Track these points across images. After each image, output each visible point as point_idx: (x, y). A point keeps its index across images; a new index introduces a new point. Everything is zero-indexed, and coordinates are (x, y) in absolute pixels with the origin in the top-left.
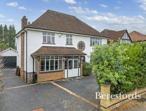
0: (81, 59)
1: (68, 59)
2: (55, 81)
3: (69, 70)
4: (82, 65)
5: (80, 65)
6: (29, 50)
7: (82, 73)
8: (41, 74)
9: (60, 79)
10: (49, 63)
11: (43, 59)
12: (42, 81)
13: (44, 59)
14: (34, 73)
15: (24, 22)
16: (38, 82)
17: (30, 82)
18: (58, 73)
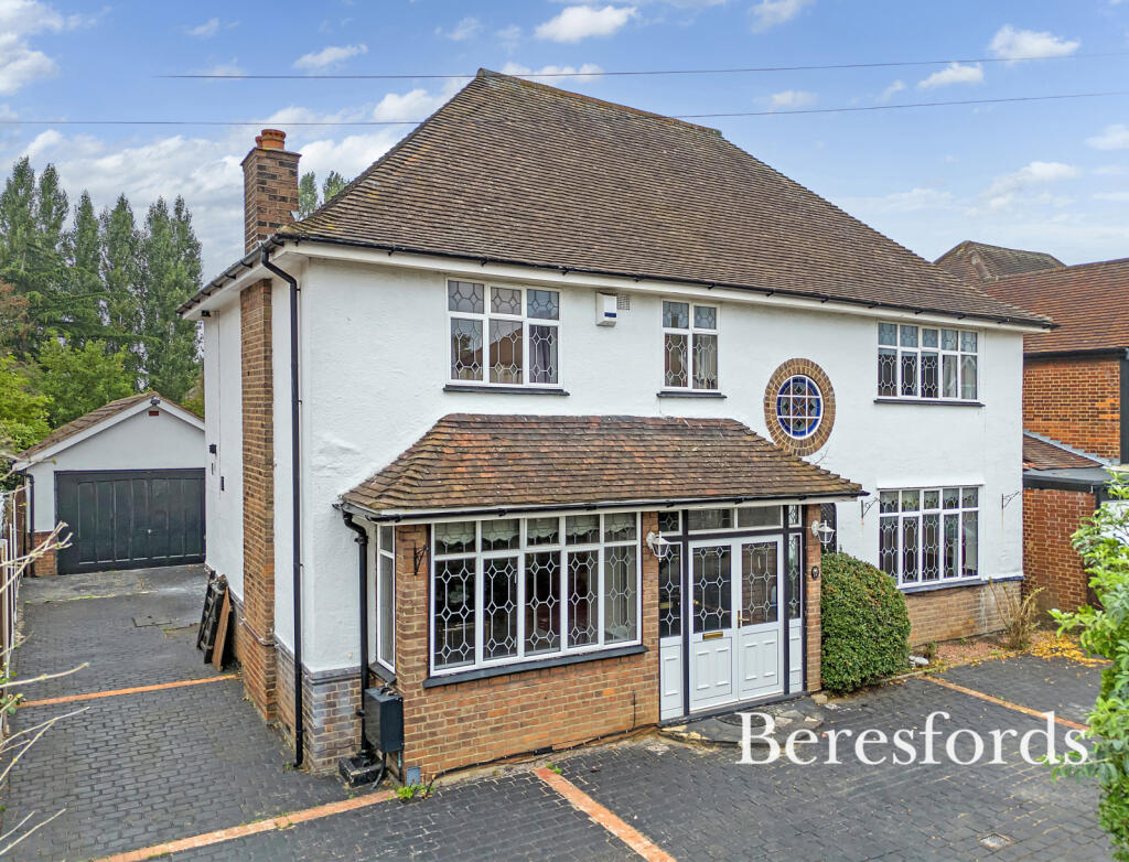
0: (804, 530)
1: (686, 538)
2: (569, 755)
3: (695, 637)
4: (814, 589)
5: (795, 591)
6: (322, 460)
7: (814, 661)
8: (437, 696)
9: (620, 734)
10: (515, 586)
11: (457, 548)
12: (450, 762)
13: (471, 547)
14: (367, 675)
15: (271, 184)
16: (410, 776)
17: (334, 767)
18: (599, 674)
